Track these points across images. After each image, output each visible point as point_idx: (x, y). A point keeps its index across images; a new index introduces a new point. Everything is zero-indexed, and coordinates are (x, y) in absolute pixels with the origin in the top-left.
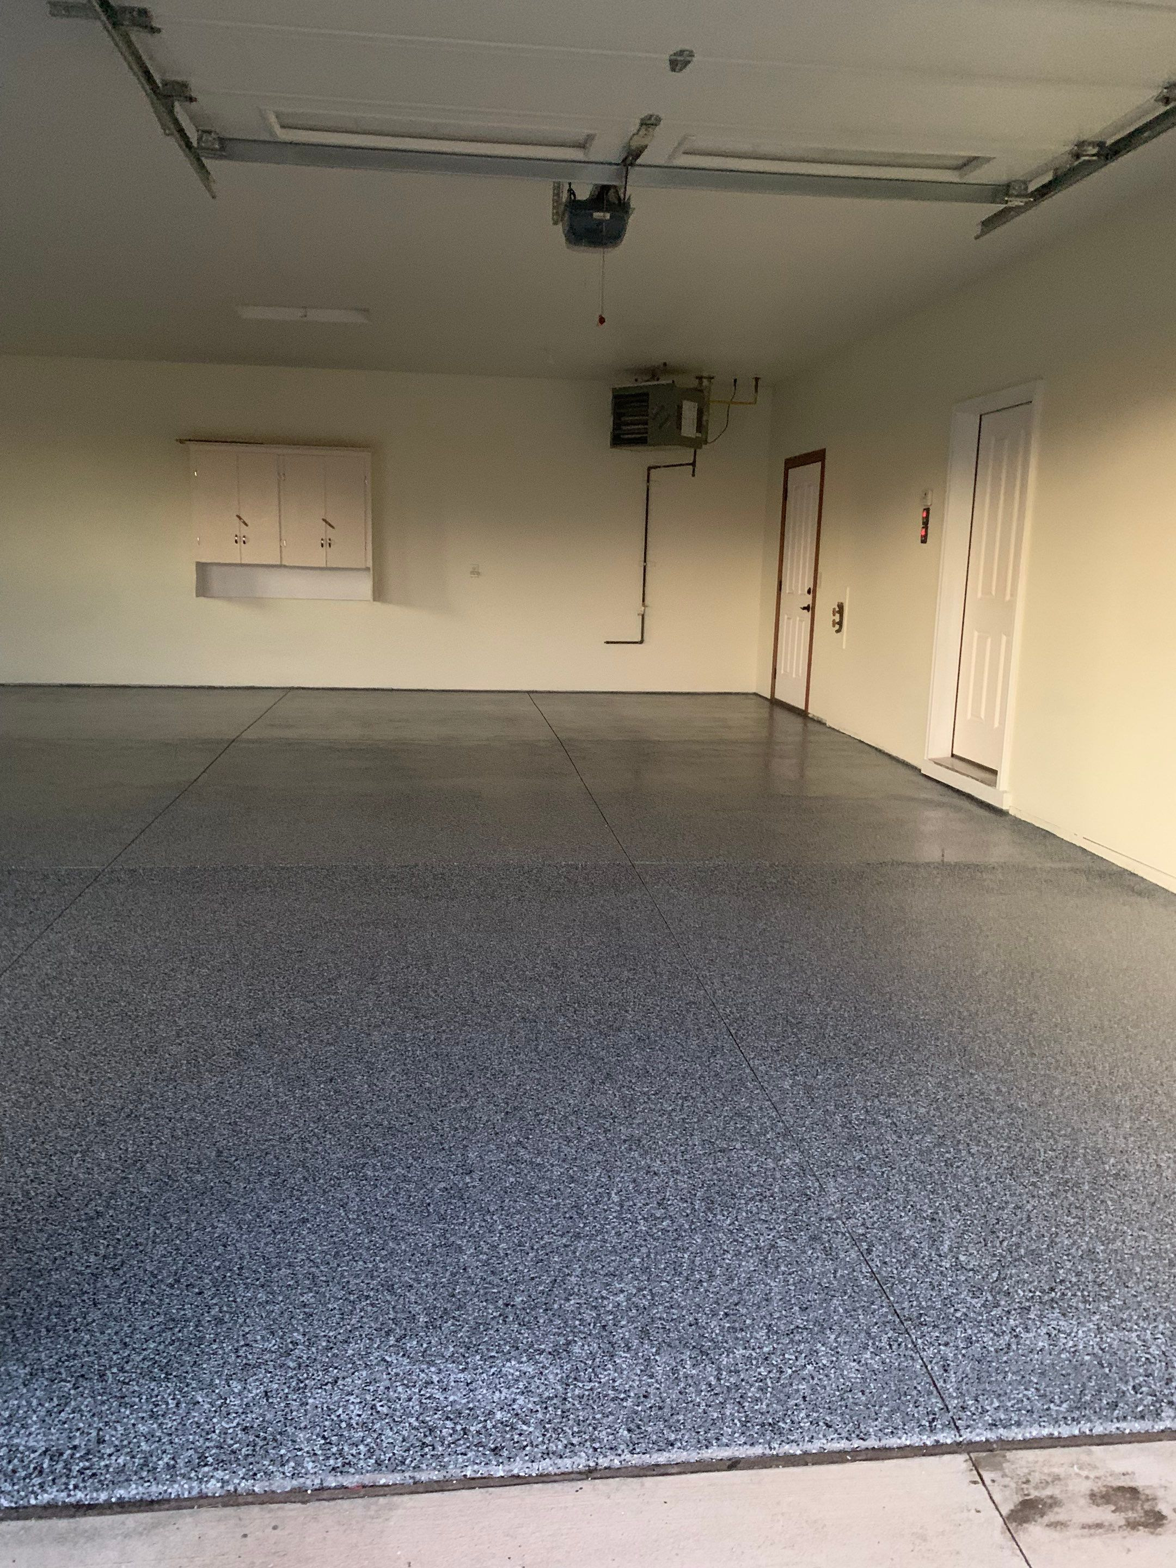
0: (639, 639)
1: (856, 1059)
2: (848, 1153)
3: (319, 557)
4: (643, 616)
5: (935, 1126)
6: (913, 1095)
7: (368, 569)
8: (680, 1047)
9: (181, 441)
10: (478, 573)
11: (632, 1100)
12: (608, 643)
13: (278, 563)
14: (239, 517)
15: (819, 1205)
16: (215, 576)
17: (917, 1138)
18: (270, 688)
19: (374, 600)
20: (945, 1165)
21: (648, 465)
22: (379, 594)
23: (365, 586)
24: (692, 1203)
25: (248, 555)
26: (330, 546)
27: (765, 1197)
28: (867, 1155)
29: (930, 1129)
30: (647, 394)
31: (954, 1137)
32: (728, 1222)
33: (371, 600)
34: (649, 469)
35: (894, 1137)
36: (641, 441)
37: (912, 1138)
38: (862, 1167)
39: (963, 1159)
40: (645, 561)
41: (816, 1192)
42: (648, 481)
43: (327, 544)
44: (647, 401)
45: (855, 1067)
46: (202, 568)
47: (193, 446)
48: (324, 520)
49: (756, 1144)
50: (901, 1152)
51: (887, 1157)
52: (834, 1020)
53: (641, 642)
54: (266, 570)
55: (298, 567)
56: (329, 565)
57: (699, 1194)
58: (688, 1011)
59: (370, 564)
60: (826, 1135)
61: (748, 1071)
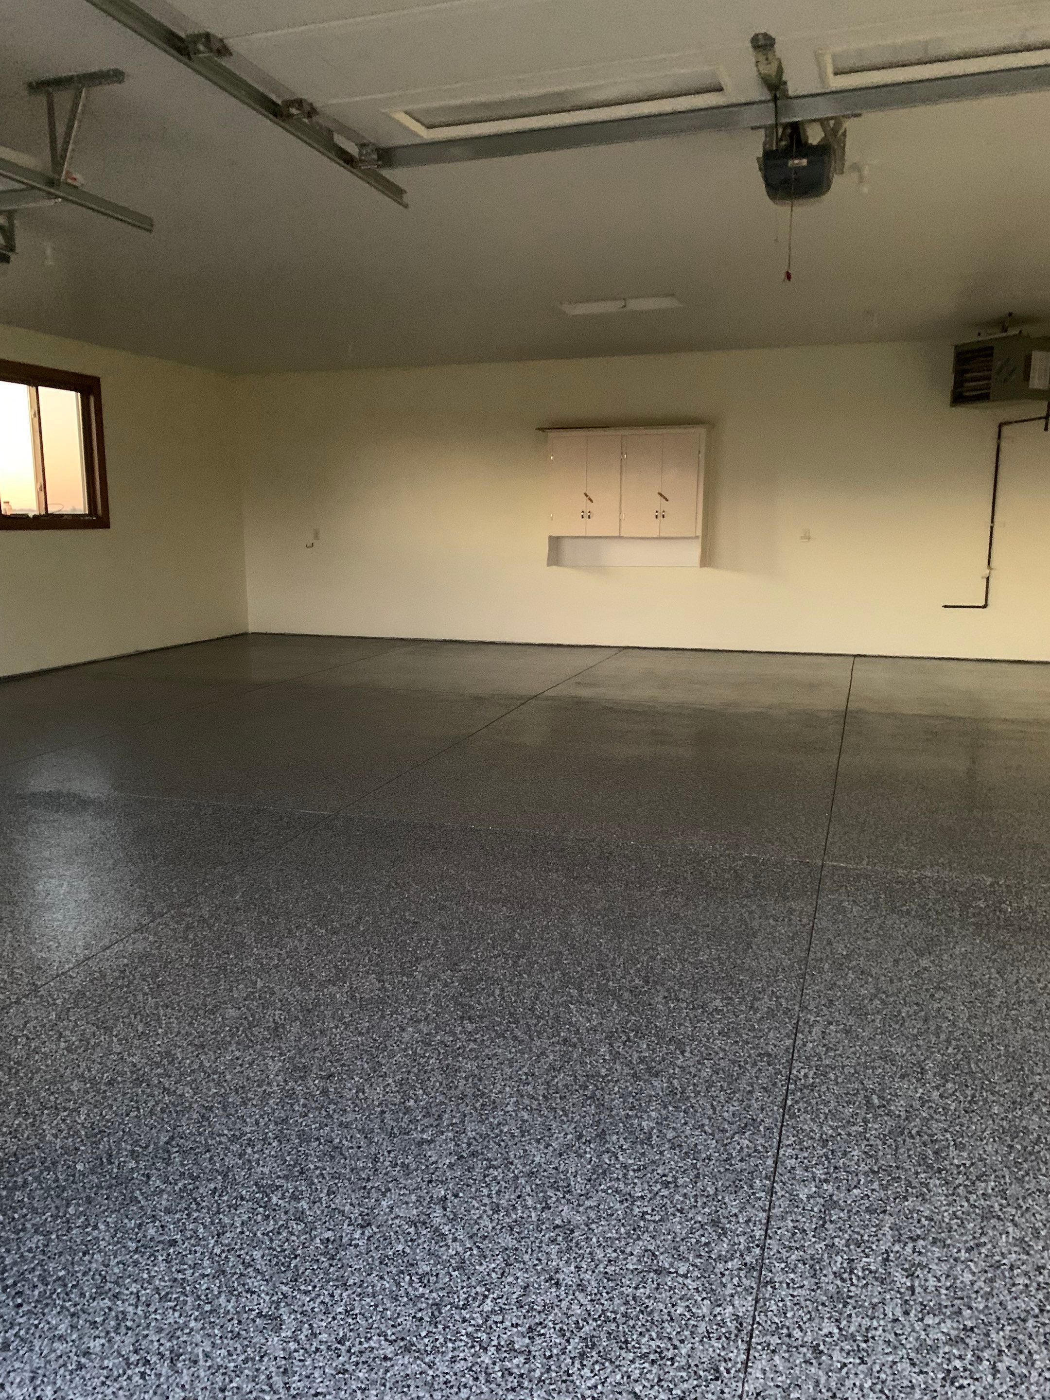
0: (983, 604)
1: (923, 1175)
2: (817, 1320)
3: (653, 528)
4: (988, 579)
5: (970, 1308)
6: (969, 1250)
7: (697, 537)
8: (710, 1112)
9: (543, 429)
10: (809, 538)
11: (604, 1172)
12: (945, 607)
13: (617, 535)
14: (587, 495)
15: (722, 1392)
16: (567, 547)
17: (930, 1322)
18: (609, 647)
19: (701, 567)
20: (944, 1379)
21: (999, 422)
22: (707, 559)
23: (694, 551)
24: (568, 1341)
25: (592, 528)
26: (663, 516)
27: (662, 1358)
28: (840, 1329)
29: (959, 1312)
30: (992, 348)
31: (987, 1335)
32: (590, 1383)
33: (698, 565)
34: (1000, 426)
35: (899, 1312)
36: (982, 397)
37: (922, 1320)
38: (822, 1347)
39: (977, 1376)
40: (992, 522)
41: (733, 1371)
42: (999, 437)
43: (661, 515)
44: (991, 355)
45: (915, 1187)
46: (555, 542)
47: (552, 434)
48: (660, 494)
49: (705, 1272)
50: (891, 1338)
51: (866, 1341)
52: (932, 1111)
53: (985, 606)
54: (607, 541)
55: (633, 538)
56: (662, 535)
57: (587, 1328)
58: (755, 1064)
59: (699, 533)
60: (805, 1282)
61: (770, 1162)
